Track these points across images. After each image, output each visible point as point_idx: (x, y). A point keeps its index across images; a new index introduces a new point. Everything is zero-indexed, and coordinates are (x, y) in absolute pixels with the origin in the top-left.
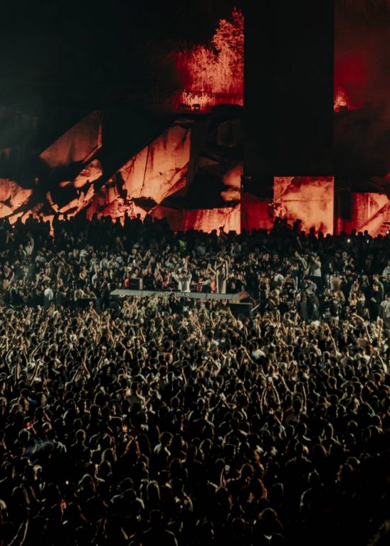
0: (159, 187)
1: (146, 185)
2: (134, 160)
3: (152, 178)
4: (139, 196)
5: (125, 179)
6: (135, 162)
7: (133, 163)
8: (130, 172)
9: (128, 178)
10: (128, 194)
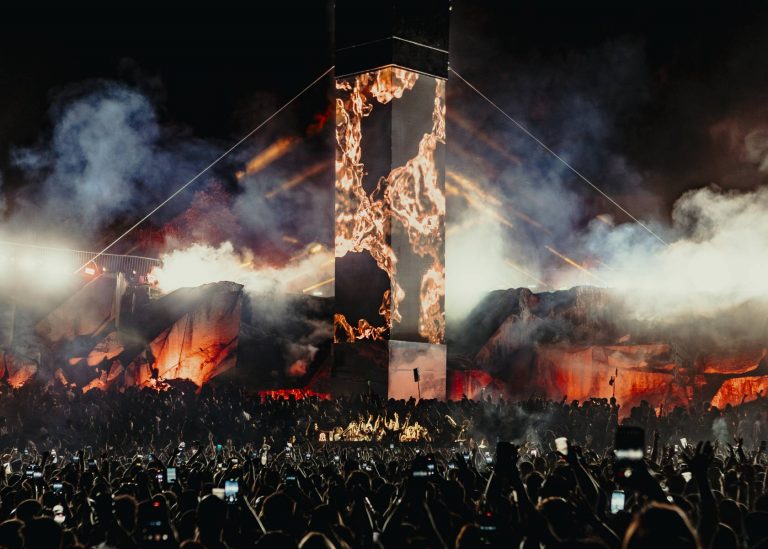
0: (199, 365)
1: (183, 364)
2: (169, 332)
3: (191, 355)
4: (173, 378)
5: (156, 356)
6: (170, 335)
7: (167, 336)
8: (163, 347)
9: (160, 354)
10: (159, 375)
